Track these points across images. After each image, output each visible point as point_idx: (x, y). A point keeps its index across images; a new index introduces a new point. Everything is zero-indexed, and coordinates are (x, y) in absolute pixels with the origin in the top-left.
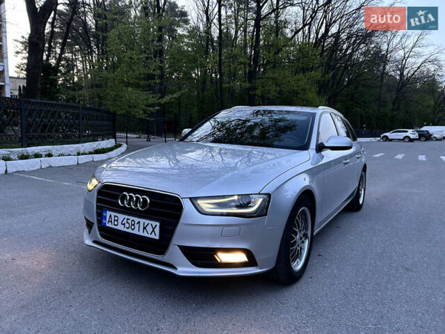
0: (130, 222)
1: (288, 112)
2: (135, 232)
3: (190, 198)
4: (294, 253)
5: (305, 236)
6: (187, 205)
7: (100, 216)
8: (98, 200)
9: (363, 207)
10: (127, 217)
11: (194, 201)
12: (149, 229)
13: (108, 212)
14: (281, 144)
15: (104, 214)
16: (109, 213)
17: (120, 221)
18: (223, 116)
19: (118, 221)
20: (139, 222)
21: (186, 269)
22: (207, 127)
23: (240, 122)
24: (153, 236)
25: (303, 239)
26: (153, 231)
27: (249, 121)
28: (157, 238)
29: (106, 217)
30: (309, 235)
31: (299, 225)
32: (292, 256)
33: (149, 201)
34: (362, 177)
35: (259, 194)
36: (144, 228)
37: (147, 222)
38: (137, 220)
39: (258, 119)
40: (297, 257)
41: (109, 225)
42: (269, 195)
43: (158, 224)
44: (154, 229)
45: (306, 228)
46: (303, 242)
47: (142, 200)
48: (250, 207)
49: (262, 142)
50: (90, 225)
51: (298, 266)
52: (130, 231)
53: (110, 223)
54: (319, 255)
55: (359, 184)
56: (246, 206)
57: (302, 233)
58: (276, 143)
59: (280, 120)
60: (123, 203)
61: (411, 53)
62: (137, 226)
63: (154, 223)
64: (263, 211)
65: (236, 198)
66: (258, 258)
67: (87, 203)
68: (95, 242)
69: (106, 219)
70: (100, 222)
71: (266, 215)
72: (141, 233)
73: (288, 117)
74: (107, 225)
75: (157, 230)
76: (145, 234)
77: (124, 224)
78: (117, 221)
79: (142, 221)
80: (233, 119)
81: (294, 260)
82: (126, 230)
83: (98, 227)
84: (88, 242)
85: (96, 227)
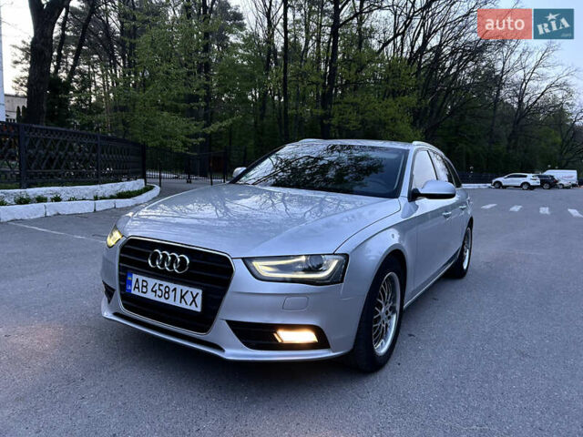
0: (162, 288)
1: (373, 148)
2: (170, 302)
3: (243, 259)
4: (378, 332)
5: (393, 309)
6: (239, 268)
7: (124, 281)
8: (122, 260)
9: (469, 273)
10: (159, 282)
11: (248, 262)
12: (189, 298)
13: (134, 275)
14: (364, 189)
15: (129, 278)
16: (135, 277)
17: (150, 288)
18: (287, 151)
19: (148, 288)
20: (175, 289)
21: (236, 351)
22: (266, 166)
23: (310, 160)
24: (193, 308)
25: (390, 313)
26: (194, 300)
27: (322, 159)
28: (199, 309)
29: (131, 281)
30: (398, 309)
31: (384, 296)
32: (375, 336)
33: (188, 262)
34: (466, 234)
35: (334, 254)
36: (182, 297)
37: (185, 289)
38: (172, 286)
39: (334, 157)
40: (382, 337)
41: (135, 292)
42: (346, 256)
43: (200, 292)
44: (194, 298)
45: (394, 300)
46: (389, 318)
47: (179, 260)
48: (321, 271)
49: (338, 187)
50: (109, 292)
51: (382, 348)
52: (162, 300)
53: (137, 290)
54: (410, 335)
55: (464, 244)
56: (316, 269)
57: (389, 305)
58: (356, 188)
59: (362, 159)
60: (154, 263)
61: (534, 75)
62: (172, 294)
63: (195, 291)
64: (337, 277)
65: (303, 259)
66: (331, 338)
67: (106, 263)
68: (116, 314)
69: (131, 284)
70: (123, 288)
71: (342, 281)
72: (177, 304)
73: (373, 155)
74: (133, 292)
75: (199, 300)
76: (183, 305)
77: (155, 292)
78: (146, 287)
79: (179, 287)
80: (301, 155)
81: (377, 341)
82: (157, 299)
83: (121, 294)
84: (107, 314)
85: (117, 294)
